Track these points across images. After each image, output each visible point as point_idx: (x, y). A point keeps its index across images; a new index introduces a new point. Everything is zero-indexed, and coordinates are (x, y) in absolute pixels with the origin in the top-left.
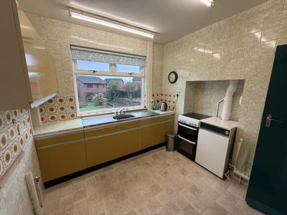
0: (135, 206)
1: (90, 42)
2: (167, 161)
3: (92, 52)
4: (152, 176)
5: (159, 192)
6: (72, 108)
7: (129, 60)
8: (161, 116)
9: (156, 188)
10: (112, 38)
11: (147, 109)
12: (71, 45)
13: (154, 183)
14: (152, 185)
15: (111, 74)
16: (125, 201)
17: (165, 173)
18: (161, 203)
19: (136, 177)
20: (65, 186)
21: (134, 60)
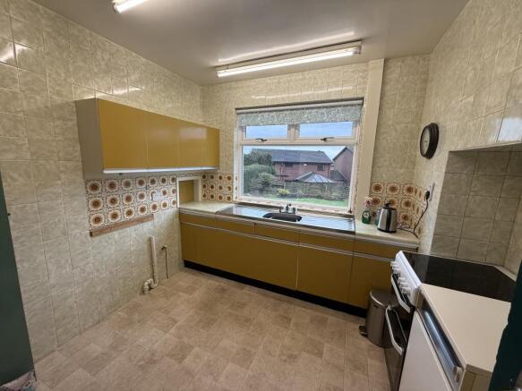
0: (199, 346)
1: (258, 97)
2: (327, 347)
3: (261, 112)
4: (265, 339)
5: (241, 366)
6: (230, 188)
7: (323, 113)
8: (356, 237)
9: (245, 357)
10: (289, 82)
11: (353, 217)
12: (237, 109)
13: (254, 350)
14: (248, 348)
15: (288, 142)
16: (202, 331)
17: (291, 356)
18: (222, 379)
19: (247, 320)
20: (194, 274)
21: (333, 111)
